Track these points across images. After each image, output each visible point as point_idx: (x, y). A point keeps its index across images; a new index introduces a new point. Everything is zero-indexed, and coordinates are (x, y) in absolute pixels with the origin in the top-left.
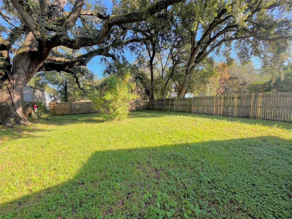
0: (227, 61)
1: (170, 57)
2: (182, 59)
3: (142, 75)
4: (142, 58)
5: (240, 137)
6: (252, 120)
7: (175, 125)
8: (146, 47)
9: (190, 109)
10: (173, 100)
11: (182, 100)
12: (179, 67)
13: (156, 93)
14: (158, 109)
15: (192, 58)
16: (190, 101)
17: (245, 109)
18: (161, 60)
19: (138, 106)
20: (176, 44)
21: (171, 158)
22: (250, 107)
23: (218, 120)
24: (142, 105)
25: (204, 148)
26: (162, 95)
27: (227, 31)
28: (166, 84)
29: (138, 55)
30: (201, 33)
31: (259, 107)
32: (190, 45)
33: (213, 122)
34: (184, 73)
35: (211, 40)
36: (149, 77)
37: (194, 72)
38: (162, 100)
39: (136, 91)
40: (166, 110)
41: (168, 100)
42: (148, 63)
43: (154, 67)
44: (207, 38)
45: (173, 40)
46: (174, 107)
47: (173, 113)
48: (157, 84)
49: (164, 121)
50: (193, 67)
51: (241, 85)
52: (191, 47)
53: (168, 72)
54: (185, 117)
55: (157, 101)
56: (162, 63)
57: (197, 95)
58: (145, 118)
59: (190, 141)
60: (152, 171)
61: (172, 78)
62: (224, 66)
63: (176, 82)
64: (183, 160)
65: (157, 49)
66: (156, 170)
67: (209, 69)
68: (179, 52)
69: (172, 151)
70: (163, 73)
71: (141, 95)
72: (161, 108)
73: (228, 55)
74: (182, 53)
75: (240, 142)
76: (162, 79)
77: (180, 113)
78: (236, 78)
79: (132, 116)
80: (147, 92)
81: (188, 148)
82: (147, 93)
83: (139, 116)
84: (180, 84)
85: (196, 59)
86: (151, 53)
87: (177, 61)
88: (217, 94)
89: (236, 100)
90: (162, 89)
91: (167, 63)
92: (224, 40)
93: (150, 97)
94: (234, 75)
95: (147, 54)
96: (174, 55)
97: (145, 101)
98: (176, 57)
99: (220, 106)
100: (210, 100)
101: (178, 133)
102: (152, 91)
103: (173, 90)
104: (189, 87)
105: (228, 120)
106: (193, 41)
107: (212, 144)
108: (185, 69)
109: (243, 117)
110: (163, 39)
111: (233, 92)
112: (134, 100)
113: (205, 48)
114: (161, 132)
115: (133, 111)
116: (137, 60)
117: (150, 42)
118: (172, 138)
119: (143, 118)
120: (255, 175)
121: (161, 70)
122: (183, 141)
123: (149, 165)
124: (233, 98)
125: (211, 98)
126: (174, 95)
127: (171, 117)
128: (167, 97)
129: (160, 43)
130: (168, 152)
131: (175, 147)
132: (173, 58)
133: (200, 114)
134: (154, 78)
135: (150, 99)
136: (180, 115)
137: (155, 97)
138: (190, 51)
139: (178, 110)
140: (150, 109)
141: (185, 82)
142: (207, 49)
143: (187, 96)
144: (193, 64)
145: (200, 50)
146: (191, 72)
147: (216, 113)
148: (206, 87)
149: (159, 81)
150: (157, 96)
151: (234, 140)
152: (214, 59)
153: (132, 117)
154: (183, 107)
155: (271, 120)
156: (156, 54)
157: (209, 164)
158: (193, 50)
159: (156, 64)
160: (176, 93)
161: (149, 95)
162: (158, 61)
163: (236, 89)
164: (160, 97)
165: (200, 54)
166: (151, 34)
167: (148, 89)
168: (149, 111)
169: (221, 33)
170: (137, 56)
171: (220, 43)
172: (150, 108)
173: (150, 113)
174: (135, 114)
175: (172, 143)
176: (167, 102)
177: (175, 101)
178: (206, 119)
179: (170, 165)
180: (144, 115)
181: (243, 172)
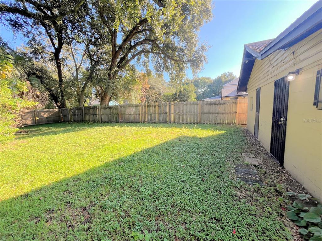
0: (147, 71)
1: (86, 55)
2: (103, 61)
3: (42, 71)
4: (38, 45)
5: (165, 141)
6: (169, 125)
7: (102, 139)
8: (45, 30)
9: (116, 118)
10: (95, 108)
11: (107, 108)
12: (99, 70)
13: (68, 99)
14: (74, 121)
15: (114, 61)
16: (115, 110)
17: (164, 116)
18: (73, 56)
19: (37, 118)
20: (93, 40)
21: (103, 183)
22: (167, 114)
23: (145, 127)
24: (45, 116)
25: (139, 159)
26: (79, 102)
27: (145, 43)
28: (84, 88)
29: (30, 39)
30: (121, 37)
31: (172, 113)
32: (111, 47)
33: (141, 130)
34: (106, 77)
35: (132, 47)
36: (56, 77)
37: (117, 78)
38: (80, 109)
39: (30, 95)
40: (86, 121)
41: (88, 108)
42: (51, 55)
43: (62, 63)
44: (128, 45)
45: (90, 34)
46: (97, 117)
47: (96, 124)
48: (69, 88)
49: (85, 137)
50: (116, 72)
51: (158, 95)
52: (111, 49)
53: (85, 73)
54: (112, 128)
55: (71, 110)
56: (74, 60)
57: (122, 103)
58: (52, 136)
59: (123, 155)
60: (76, 213)
61: (92, 81)
62: (144, 75)
63: (98, 87)
64: (120, 181)
65: (65, 38)
66: (84, 209)
67: (132, 77)
68: (98, 51)
69: (103, 173)
70: (77, 74)
71: (42, 102)
72: (79, 119)
73: (147, 66)
74: (102, 53)
75: (165, 145)
76: (77, 81)
77: (106, 124)
78: (154, 89)
79: (25, 135)
80: (54, 97)
81: (122, 164)
82: (53, 99)
83: (41, 134)
84: (101, 89)
85: (118, 63)
86: (56, 42)
87: (96, 62)
88: (140, 102)
89: (157, 108)
90: (78, 95)
91: (83, 62)
92: (143, 51)
93: (59, 104)
94: (152, 86)
95: (48, 41)
96: (92, 53)
97: (51, 110)
98: (95, 57)
99: (145, 114)
100: (136, 108)
101: (108, 148)
102: (62, 96)
103: (94, 96)
104: (113, 94)
105: (153, 126)
106: (114, 43)
107: (145, 152)
108: (107, 72)
109: (163, 123)
110: (74, 29)
111: (153, 101)
112: (27, 109)
113: (127, 55)
114: (84, 152)
115: (26, 126)
116: (28, 46)
117: (53, 26)
118: (101, 157)
119: (51, 135)
120: (182, 171)
121: (74, 69)
122: (115, 157)
123: (70, 206)
124: (155, 106)
125: (136, 106)
126: (95, 102)
127: (94, 130)
128: (86, 105)
129: (69, 32)
130: (98, 175)
131: (106, 167)
132: (90, 56)
133: (127, 123)
134: (64, 79)
135: (59, 107)
136: (106, 126)
137: (68, 104)
138: (111, 53)
139: (102, 120)
140: (61, 122)
141: (108, 87)
142: (129, 55)
143: (112, 103)
144: (116, 68)
145: (121, 55)
146: (115, 77)
147: (142, 121)
148: (131, 95)
149: (71, 83)
150: (71, 104)
151: (161, 144)
152: (136, 67)
153: (25, 137)
154: (108, 117)
155: (180, 123)
156: (64, 45)
157: (146, 174)
158: (114, 53)
159: (66, 60)
160: (98, 100)
161: (57, 102)
162: (69, 56)
163: (154, 98)
164: (75, 104)
165: (122, 59)
166: (52, 13)
167: (55, 93)
168: (59, 125)
169: (140, 43)
170: (27, 40)
171: (139, 53)
172: (60, 120)
173: (62, 127)
174: (31, 131)
175: (101, 163)
176: (87, 111)
177: (97, 109)
178: (135, 127)
179: (104, 193)
180: (51, 131)
181: (174, 173)
